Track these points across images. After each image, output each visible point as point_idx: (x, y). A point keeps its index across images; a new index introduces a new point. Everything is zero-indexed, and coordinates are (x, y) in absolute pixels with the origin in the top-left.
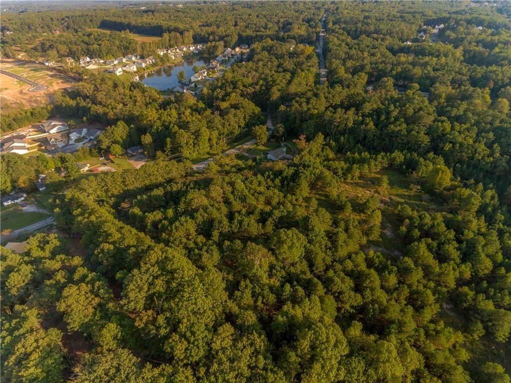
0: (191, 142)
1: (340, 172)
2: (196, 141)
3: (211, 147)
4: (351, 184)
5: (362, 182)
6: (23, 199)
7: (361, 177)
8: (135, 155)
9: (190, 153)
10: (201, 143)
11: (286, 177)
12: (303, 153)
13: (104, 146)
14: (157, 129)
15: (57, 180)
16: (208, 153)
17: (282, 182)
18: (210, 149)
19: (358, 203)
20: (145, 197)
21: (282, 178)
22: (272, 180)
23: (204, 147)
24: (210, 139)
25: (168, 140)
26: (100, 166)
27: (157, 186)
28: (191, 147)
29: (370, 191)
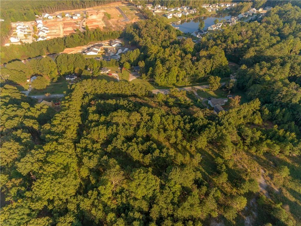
0: (164, 74)
1: (248, 141)
2: (167, 74)
3: (178, 81)
4: (252, 156)
5: (265, 159)
6: (74, 79)
7: (266, 154)
8: (136, 72)
9: (160, 81)
10: (170, 77)
11: (197, 125)
12: (230, 111)
13: (122, 62)
14: (150, 60)
15: (86, 75)
16: (174, 85)
17: (191, 128)
18: (177, 82)
19: (240, 176)
20: (102, 102)
21: (193, 125)
22: (185, 123)
23: (172, 79)
24: (178, 76)
25: (151, 69)
26: (114, 73)
27: (124, 96)
28: (163, 77)
29: (265, 171)
